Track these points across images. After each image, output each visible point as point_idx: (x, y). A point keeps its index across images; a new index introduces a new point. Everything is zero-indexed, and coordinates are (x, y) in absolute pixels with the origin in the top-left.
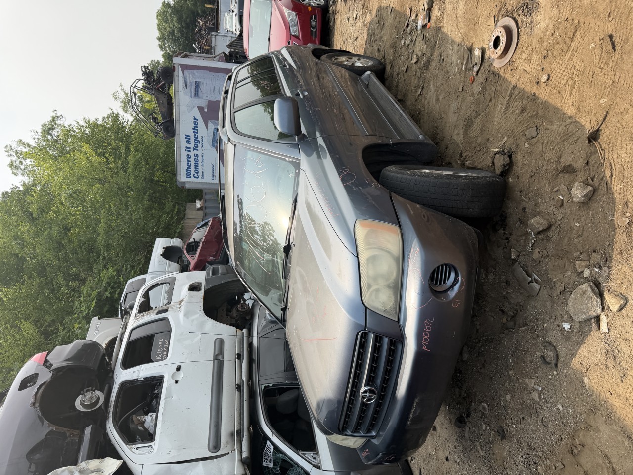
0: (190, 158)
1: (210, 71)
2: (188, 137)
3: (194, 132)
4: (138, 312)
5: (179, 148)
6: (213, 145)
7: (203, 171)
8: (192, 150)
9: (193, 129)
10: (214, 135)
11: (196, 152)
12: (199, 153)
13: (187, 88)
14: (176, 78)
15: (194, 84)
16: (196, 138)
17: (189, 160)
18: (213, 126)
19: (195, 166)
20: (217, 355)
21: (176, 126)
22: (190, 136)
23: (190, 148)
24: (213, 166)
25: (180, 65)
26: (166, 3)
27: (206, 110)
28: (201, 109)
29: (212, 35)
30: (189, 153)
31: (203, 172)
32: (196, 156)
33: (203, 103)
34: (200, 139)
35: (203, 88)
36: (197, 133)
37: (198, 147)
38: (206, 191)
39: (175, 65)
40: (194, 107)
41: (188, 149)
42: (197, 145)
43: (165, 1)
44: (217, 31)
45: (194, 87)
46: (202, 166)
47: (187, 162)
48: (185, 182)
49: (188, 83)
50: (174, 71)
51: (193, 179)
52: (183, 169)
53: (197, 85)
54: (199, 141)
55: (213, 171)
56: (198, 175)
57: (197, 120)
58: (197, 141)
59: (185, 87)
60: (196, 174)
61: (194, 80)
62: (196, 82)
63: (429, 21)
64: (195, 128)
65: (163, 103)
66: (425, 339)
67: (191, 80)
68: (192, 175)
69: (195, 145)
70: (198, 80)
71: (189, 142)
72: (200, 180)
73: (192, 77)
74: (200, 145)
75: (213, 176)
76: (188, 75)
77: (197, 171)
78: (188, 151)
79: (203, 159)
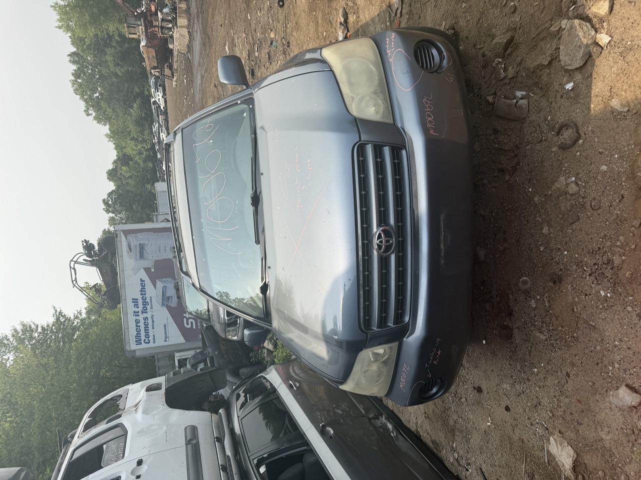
0: (139, 323)
1: (154, 232)
2: (135, 301)
3: (141, 294)
4: (83, 431)
5: (127, 314)
6: (163, 305)
7: (154, 334)
8: (140, 314)
9: (140, 291)
10: (163, 293)
11: (145, 315)
12: (148, 315)
13: (131, 251)
14: (119, 244)
15: (138, 246)
16: (144, 299)
17: (138, 324)
18: (162, 284)
19: (145, 330)
20: (190, 440)
21: (122, 292)
22: (137, 299)
23: (138, 312)
24: (165, 326)
25: (122, 231)
26: (107, 230)
27: (153, 270)
28: (147, 270)
29: (153, 215)
30: (137, 318)
31: (154, 336)
32: (146, 319)
33: (149, 263)
34: (148, 300)
35: (148, 249)
36: (145, 294)
37: (147, 310)
38: (159, 356)
39: (117, 232)
40: (140, 269)
41: (136, 314)
42: (146, 308)
43: (105, 229)
44: (157, 211)
45: (138, 249)
46: (153, 328)
47: (136, 328)
48: (135, 351)
49: (132, 247)
50: (117, 237)
51: (144, 346)
52: (132, 336)
53: (142, 247)
54: (147, 302)
55: (166, 332)
56: (148, 340)
57: (144, 281)
58: (145, 303)
59: (129, 251)
60: (147, 339)
61: (137, 243)
62: (140, 244)
63: (348, 31)
64: (143, 291)
65: (106, 272)
66: (430, 122)
67: (135, 242)
68: (142, 342)
69: (143, 307)
70: (142, 242)
71: (136, 306)
72: (151, 345)
73: (135, 241)
74: (149, 307)
75: (166, 338)
76: (131, 239)
77: (147, 336)
78: (136, 315)
79: (153, 321)
